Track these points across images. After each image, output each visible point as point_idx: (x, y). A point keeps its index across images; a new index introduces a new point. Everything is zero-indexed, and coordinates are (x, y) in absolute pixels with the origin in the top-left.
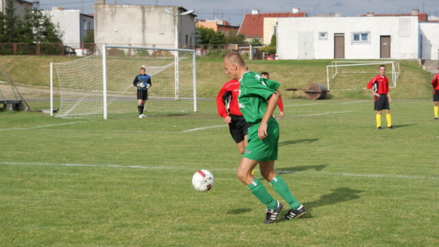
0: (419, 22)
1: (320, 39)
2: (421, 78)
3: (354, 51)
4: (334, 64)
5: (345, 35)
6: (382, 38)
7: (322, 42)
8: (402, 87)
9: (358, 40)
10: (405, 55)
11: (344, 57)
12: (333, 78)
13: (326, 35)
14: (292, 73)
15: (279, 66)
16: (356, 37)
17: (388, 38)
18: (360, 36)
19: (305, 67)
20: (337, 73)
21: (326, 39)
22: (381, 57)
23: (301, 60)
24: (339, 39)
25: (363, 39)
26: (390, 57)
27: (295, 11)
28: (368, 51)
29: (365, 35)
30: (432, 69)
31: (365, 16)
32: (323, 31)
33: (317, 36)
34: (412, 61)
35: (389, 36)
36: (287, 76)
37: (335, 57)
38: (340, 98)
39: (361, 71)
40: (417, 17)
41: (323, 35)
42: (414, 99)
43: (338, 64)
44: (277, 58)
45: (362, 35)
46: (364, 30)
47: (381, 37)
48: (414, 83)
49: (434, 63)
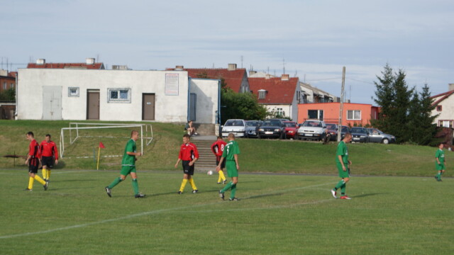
0: (189, 78)
1: (70, 95)
2: (176, 145)
3: (111, 112)
4: (73, 126)
5: (101, 92)
6: (146, 96)
7: (72, 99)
8: (150, 155)
9: (116, 97)
10: (172, 117)
11: (99, 118)
12: (71, 142)
13: (77, 91)
14: (23, 136)
15: (9, 127)
16: (114, 95)
17: (153, 96)
18: (119, 92)
19: (41, 129)
20: (78, 136)
21: (78, 96)
22: (143, 119)
23: (43, 121)
24: (92, 96)
25: (122, 97)
26: (154, 119)
27: (89, 62)
28: (128, 112)
29: (125, 92)
30: (205, 135)
31: (173, 70)
32: (73, 85)
33: (65, 91)
34: (179, 124)
35: (154, 94)
36: (16, 140)
37: (88, 118)
38: (71, 168)
39: (108, 134)
40: (186, 72)
41: (73, 90)
42: (158, 170)
43: (79, 126)
44: (16, 118)
45: (121, 91)
46: (123, 86)
47: (144, 94)
48: (165, 150)
49: (209, 128)
